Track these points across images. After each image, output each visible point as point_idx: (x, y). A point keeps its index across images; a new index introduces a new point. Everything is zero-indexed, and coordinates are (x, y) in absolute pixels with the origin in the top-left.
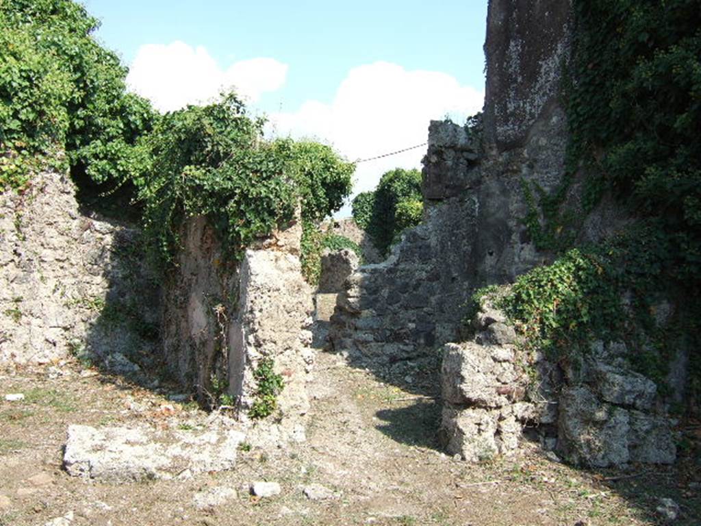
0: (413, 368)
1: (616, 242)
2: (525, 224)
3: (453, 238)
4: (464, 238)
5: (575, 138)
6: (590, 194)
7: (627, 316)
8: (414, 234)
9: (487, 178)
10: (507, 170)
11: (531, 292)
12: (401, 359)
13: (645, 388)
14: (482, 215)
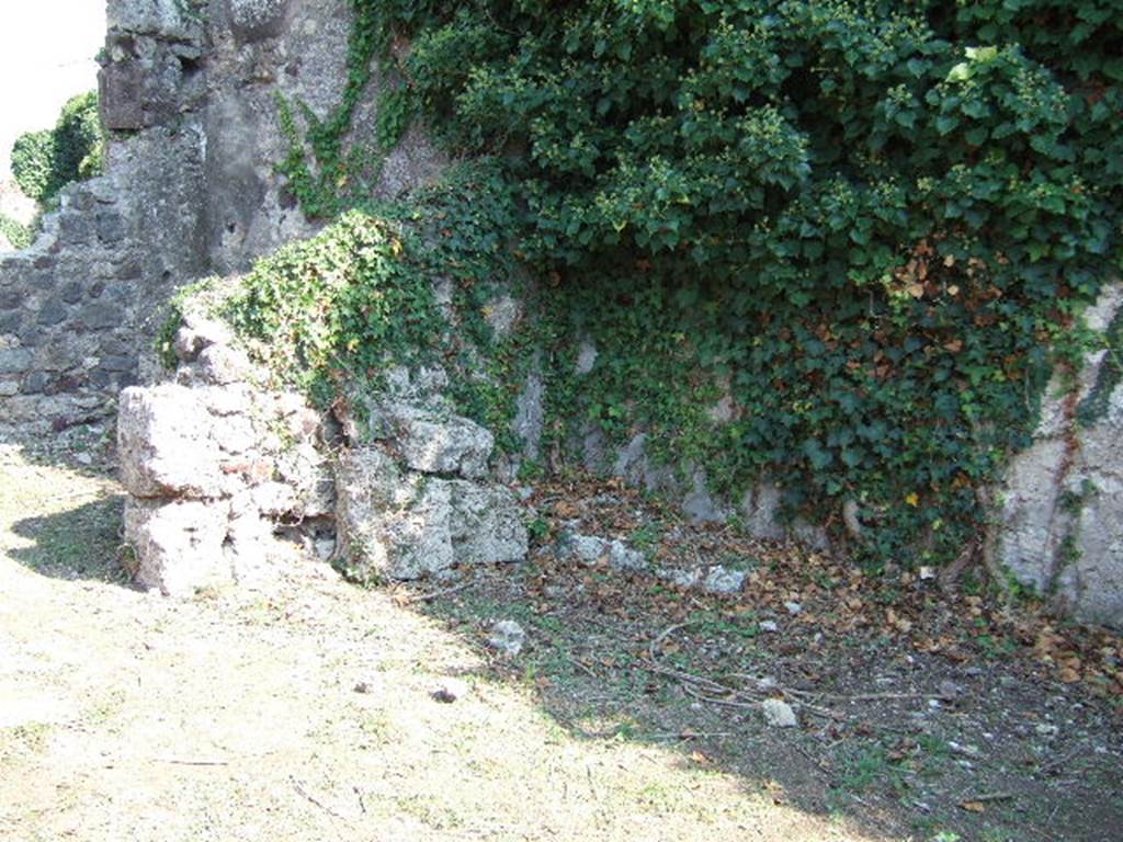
0: (96, 437)
1: (425, 198)
2: (286, 174)
3: (162, 202)
4: (181, 202)
5: (363, 22)
6: (389, 120)
7: (447, 324)
8: (87, 195)
9: (218, 93)
10: (251, 79)
11: (276, 287)
12: (77, 423)
13: (476, 441)
14: (213, 159)
